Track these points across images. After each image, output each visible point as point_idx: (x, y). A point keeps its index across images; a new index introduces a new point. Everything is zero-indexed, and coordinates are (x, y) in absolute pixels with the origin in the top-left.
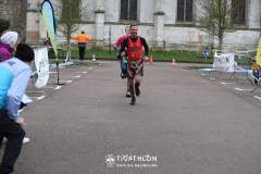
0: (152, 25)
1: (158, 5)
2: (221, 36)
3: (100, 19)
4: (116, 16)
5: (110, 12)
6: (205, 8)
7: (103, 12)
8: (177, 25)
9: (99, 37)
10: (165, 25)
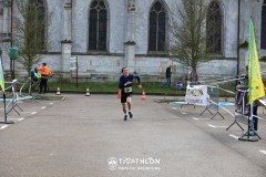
0: (122, 55)
1: (129, 34)
2: (194, 67)
3: (67, 49)
4: (84, 46)
5: (78, 42)
6: (177, 36)
7: (69, 42)
8: (148, 56)
9: (66, 68)
10: (136, 56)
